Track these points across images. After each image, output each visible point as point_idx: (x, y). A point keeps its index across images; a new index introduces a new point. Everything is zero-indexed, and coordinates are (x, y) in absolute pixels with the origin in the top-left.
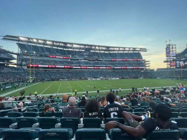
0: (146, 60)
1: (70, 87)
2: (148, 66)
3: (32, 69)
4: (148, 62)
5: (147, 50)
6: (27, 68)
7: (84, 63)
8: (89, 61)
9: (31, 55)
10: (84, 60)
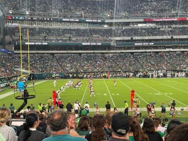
1: (108, 94)
3: (24, 52)
6: (15, 49)
7: (144, 31)
8: (158, 26)
9: (21, 20)
10: (144, 25)
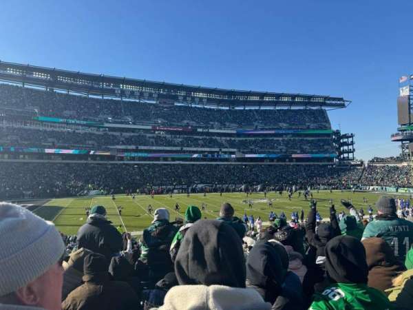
0: (342, 133)
2: (349, 152)
4: (348, 137)
5: (346, 103)
